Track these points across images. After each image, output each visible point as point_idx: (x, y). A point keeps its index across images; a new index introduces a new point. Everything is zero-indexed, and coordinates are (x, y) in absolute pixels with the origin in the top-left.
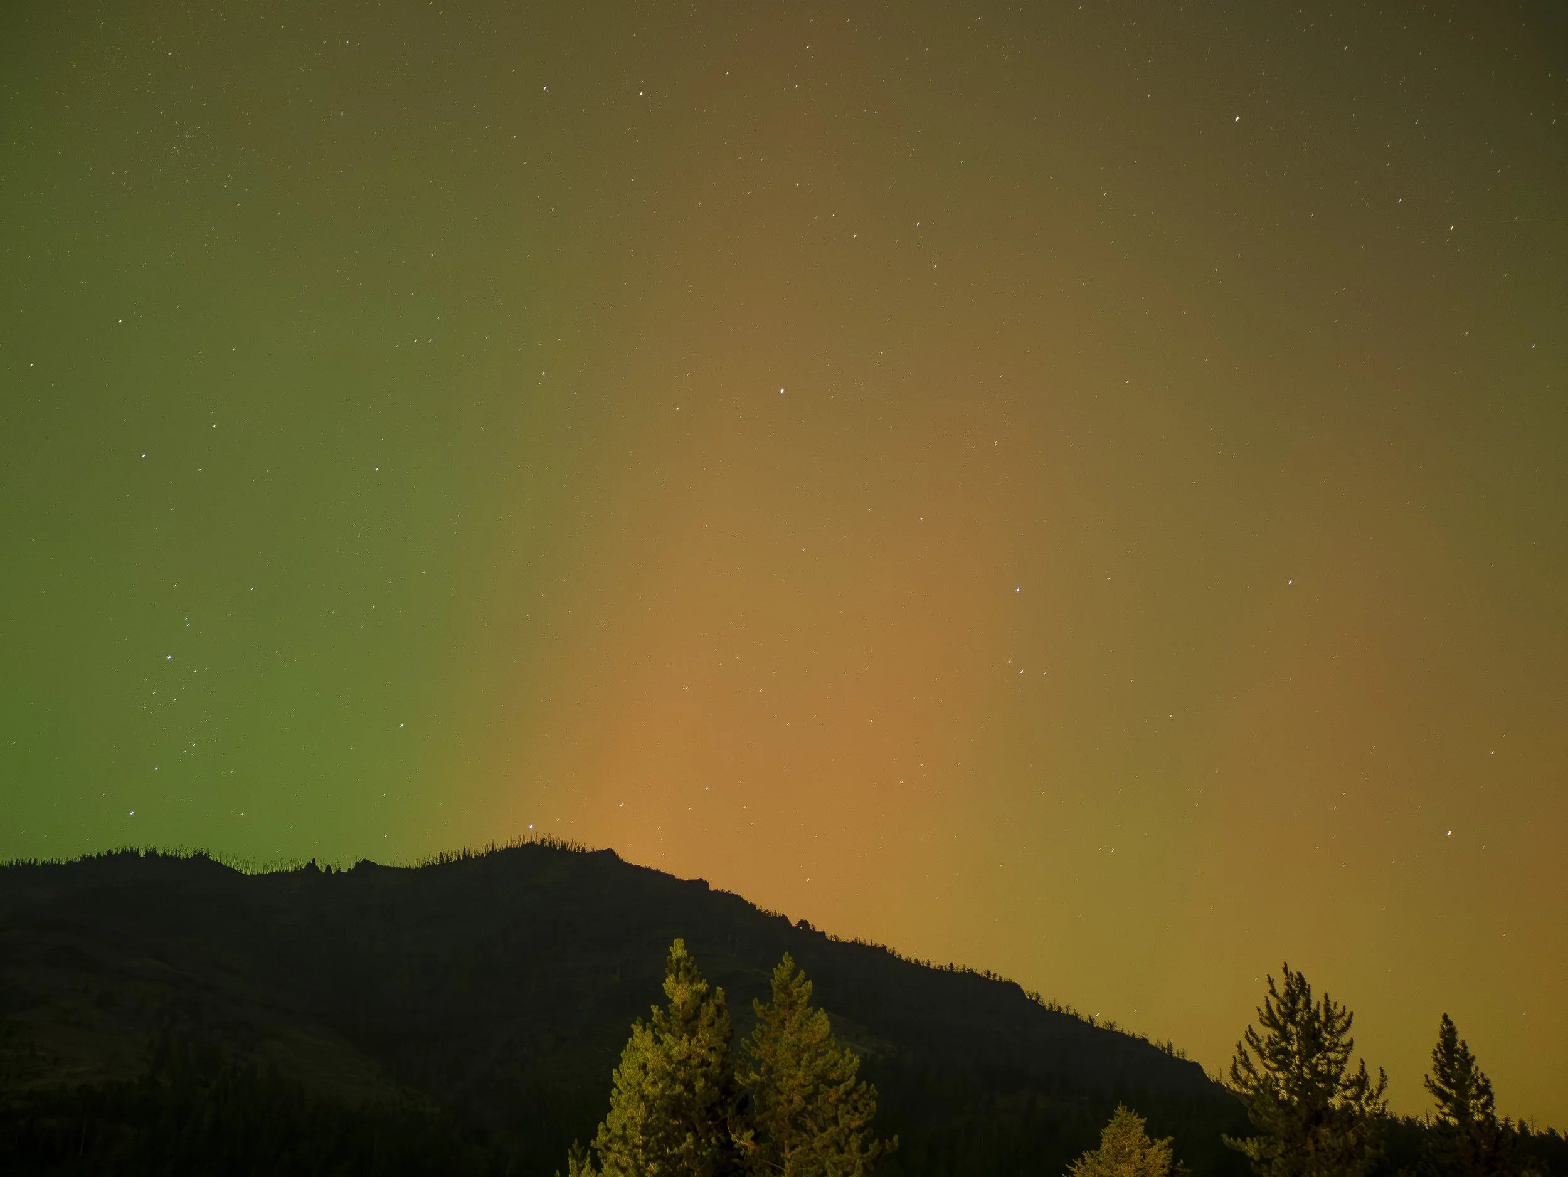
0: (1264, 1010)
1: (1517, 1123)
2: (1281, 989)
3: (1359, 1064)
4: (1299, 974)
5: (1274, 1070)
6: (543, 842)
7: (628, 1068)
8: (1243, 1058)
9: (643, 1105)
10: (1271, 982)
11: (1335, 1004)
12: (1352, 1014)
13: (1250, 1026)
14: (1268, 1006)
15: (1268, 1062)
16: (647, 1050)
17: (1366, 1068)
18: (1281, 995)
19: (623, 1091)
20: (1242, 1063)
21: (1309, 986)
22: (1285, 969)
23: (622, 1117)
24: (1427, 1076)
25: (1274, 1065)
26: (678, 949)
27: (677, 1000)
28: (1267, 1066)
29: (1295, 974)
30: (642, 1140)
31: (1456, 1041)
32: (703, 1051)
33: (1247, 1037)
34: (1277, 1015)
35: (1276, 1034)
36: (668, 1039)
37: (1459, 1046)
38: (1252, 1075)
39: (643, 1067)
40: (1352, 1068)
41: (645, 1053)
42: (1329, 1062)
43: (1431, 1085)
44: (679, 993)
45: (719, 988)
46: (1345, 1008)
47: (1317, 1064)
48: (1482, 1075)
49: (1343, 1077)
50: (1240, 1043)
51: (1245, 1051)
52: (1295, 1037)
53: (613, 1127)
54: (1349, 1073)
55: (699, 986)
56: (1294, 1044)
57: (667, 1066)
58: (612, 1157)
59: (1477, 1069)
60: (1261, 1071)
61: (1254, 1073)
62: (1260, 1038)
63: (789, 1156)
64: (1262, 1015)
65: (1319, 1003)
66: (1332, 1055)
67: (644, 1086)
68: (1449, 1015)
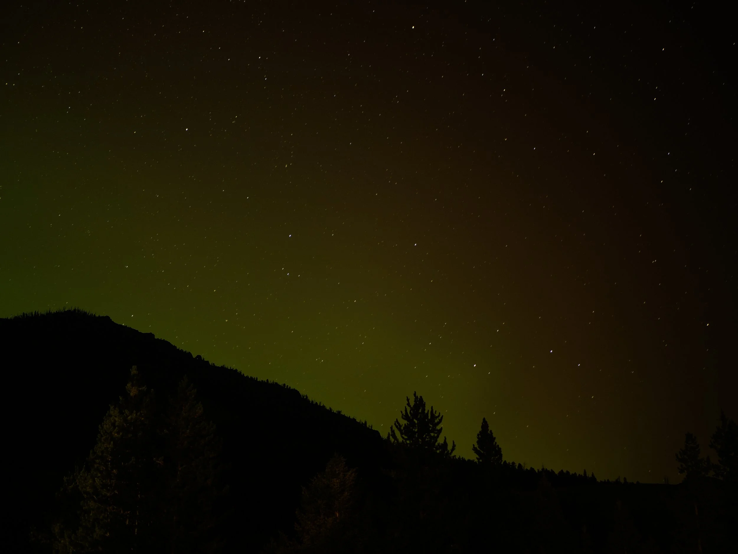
0: (404, 413)
1: (517, 465)
2: (412, 403)
3: (444, 438)
4: (421, 397)
5: (406, 440)
7: (106, 425)
8: (393, 433)
9: (112, 442)
10: (408, 400)
11: (436, 411)
12: (442, 416)
13: (397, 419)
14: (406, 410)
15: (404, 436)
16: (116, 417)
17: (447, 441)
18: (412, 406)
19: (103, 435)
20: (392, 435)
21: (425, 403)
22: (415, 394)
23: (102, 448)
24: (474, 445)
25: (406, 437)
26: (134, 370)
27: (132, 394)
28: (403, 438)
29: (419, 397)
30: (110, 458)
31: (488, 430)
32: (143, 419)
33: (395, 424)
34: (410, 415)
35: (408, 423)
36: (126, 412)
37: (489, 432)
38: (396, 441)
39: (114, 425)
40: (440, 440)
41: (115, 418)
42: (431, 437)
43: (475, 449)
44: (133, 392)
45: (152, 390)
46: (440, 413)
47: (426, 437)
48: (498, 446)
49: (436, 444)
50: (392, 426)
51: (394, 430)
52: (416, 425)
53: (97, 452)
54: (439, 443)
55: (143, 388)
56: (416, 428)
57: (125, 425)
58: (96, 466)
59: (496, 443)
60: (401, 440)
61: (397, 440)
62: (401, 425)
63: (180, 469)
64: (403, 414)
65: (428, 411)
66: (432, 434)
67: (113, 433)
68: (486, 418)
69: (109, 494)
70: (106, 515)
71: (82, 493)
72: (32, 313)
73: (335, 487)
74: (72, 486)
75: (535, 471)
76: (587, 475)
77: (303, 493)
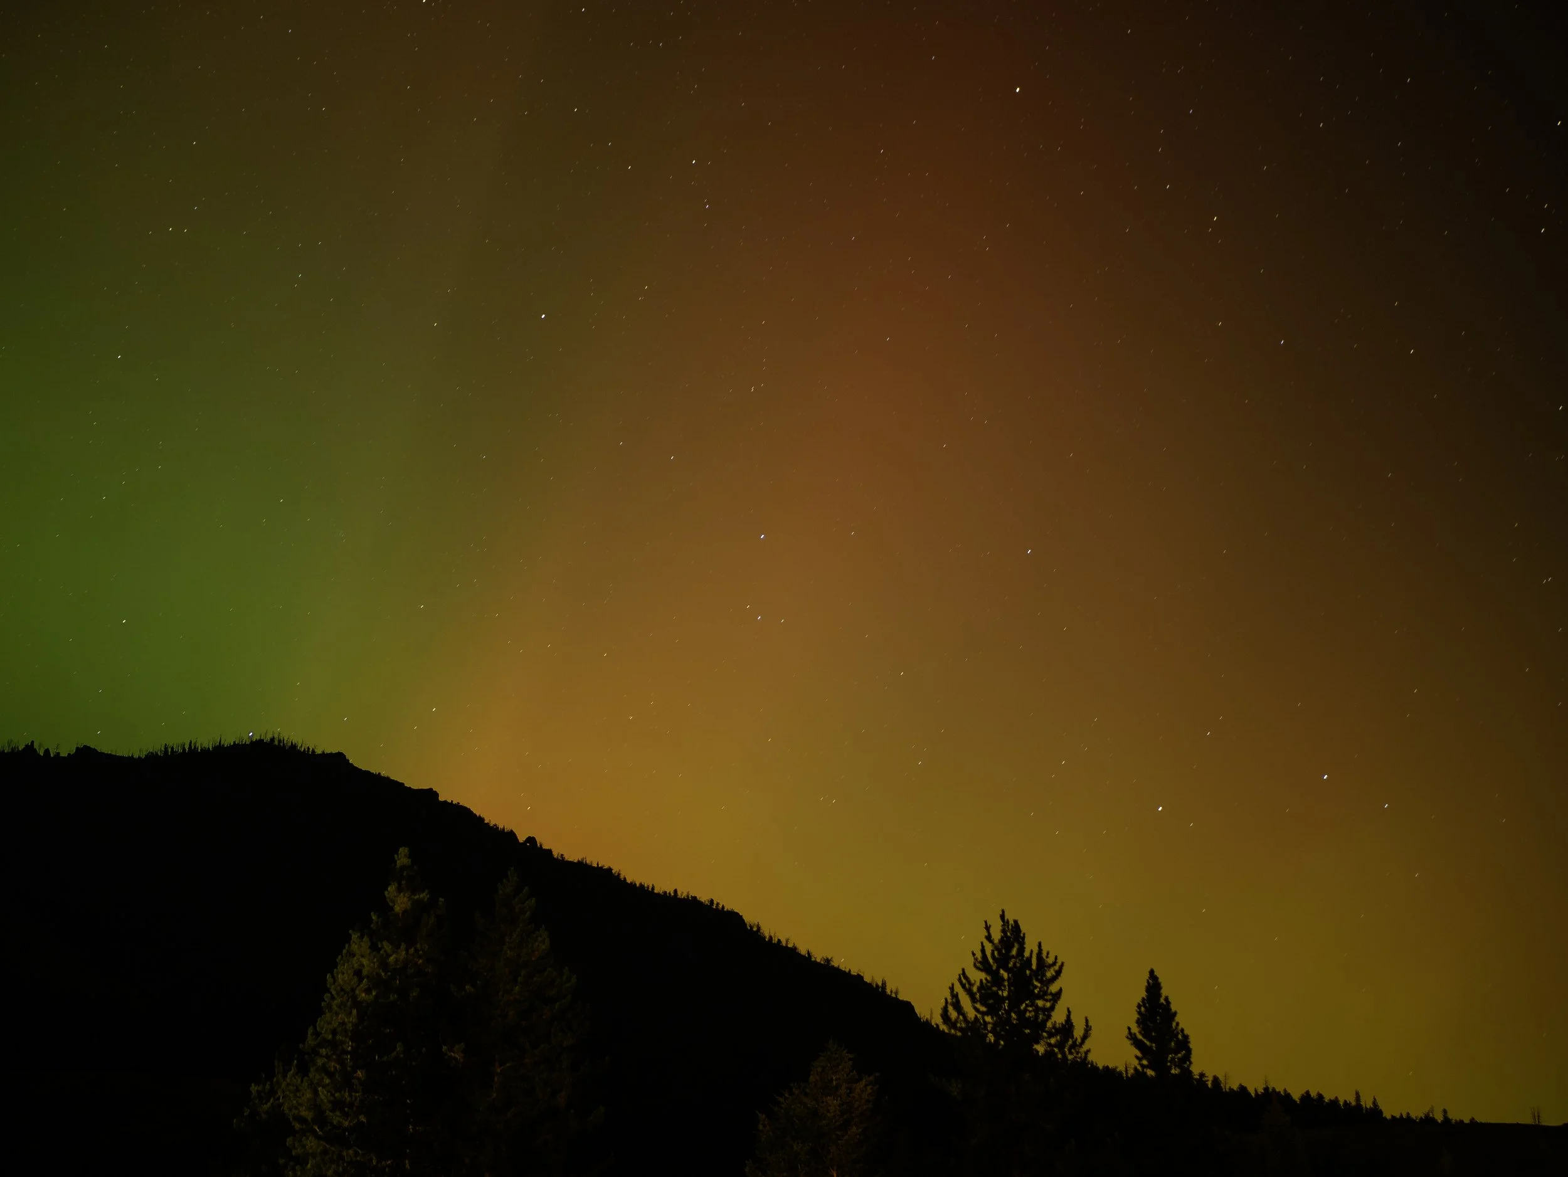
0: (979, 955)
1: (1211, 1079)
2: (997, 936)
3: (1066, 1011)
4: (1016, 922)
5: (983, 1014)
6: (273, 739)
7: (343, 973)
8: (954, 1000)
9: (355, 1012)
10: (987, 928)
11: (1048, 953)
12: (1063, 963)
13: (964, 970)
14: (983, 951)
15: (978, 1005)
16: (363, 956)
17: (1072, 1017)
18: (996, 941)
19: (335, 996)
20: (953, 1004)
21: (1024, 934)
22: (1002, 917)
23: (333, 1023)
24: (1129, 1029)
25: (983, 1009)
26: (402, 857)
27: (398, 908)
28: (977, 1010)
29: (1011, 922)
30: (352, 1047)
31: (1160, 995)
32: (421, 961)
33: (960, 980)
34: (991, 961)
35: (988, 978)
36: (385, 947)
37: (1162, 1000)
38: (961, 1017)
39: (358, 973)
40: (1058, 1017)
41: (361, 959)
42: (1037, 1009)
43: (1132, 1037)
44: (400, 902)
45: (441, 899)
46: (1056, 958)
47: (1026, 1010)
48: (1182, 1030)
49: (1049, 1024)
50: (953, 985)
51: (957, 993)
52: (1006, 983)
53: (323, 1032)
54: (1055, 1022)
55: (421, 896)
56: (1005, 990)
57: (383, 974)
58: (320, 1062)
59: (1178, 1024)
60: (971, 1014)
61: (964, 1015)
62: (973, 982)
63: (499, 1071)
64: (976, 959)
65: (1032, 952)
66: (1040, 1003)
67: (357, 992)
68: (1155, 970)
69: (347, 1123)
70: (341, 1169)
71: (291, 1119)
72: (184, 746)
73: (828, 1114)
74: (269, 1104)
75: (1250, 1094)
76: (1363, 1103)
77: (761, 1127)
